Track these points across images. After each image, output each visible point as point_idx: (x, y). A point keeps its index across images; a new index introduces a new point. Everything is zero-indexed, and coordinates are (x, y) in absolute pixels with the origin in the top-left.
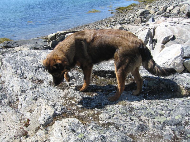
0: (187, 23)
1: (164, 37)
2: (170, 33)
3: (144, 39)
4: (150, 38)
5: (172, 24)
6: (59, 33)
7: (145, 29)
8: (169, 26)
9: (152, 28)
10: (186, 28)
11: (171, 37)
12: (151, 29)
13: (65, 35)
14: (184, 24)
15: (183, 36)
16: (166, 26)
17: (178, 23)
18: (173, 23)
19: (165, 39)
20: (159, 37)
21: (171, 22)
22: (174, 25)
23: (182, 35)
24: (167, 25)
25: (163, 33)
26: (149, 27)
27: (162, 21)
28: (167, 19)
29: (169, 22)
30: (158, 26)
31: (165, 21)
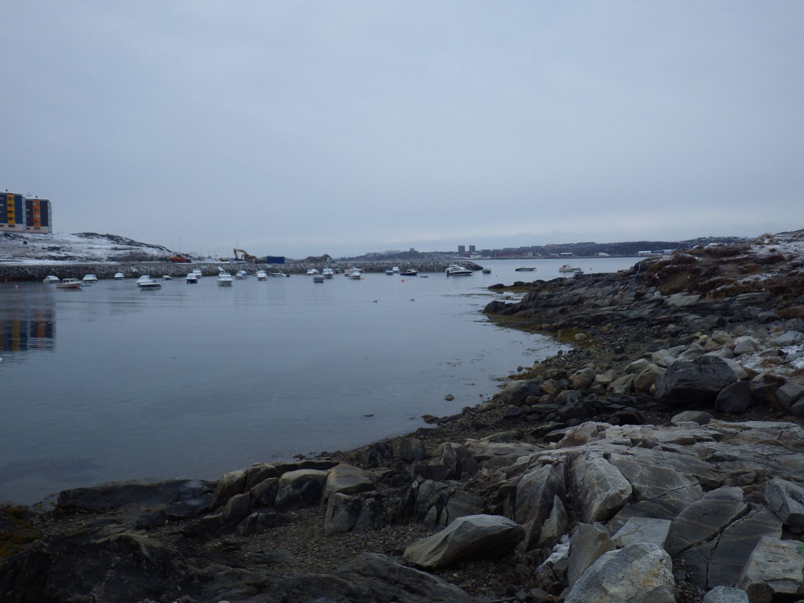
0: (671, 442)
1: (604, 495)
2: (620, 479)
3: (540, 500)
4: (556, 498)
5: (624, 448)
6: (259, 470)
7: (536, 462)
8: (616, 457)
9: (559, 462)
10: (670, 464)
11: (625, 497)
12: (557, 464)
13: (279, 476)
14: (665, 449)
15: (664, 490)
16: (606, 456)
17: (641, 443)
18: (626, 444)
19: (606, 501)
20: (587, 492)
21: (620, 439)
22: (629, 452)
23: (661, 488)
24: (608, 451)
25: (598, 479)
26: (549, 458)
27: (588, 434)
28: (603, 429)
29: (612, 441)
30: (579, 454)
31: (599, 433)
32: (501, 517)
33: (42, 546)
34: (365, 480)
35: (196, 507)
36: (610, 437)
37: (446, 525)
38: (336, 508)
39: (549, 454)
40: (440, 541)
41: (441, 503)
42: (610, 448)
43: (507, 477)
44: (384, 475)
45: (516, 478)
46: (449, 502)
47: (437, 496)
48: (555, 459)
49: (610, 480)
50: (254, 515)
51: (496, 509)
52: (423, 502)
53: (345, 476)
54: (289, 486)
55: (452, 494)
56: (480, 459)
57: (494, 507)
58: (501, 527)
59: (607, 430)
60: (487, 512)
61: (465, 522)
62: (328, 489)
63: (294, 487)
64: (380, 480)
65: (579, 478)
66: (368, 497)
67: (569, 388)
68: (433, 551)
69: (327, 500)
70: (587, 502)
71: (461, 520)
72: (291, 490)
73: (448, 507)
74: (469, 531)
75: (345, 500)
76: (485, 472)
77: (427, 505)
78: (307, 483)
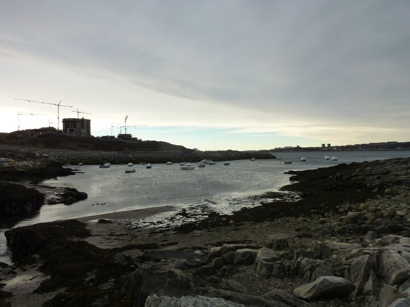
1: (398, 272)
2: (407, 264)
3: (363, 272)
4: (372, 271)
6: (226, 247)
7: (361, 253)
8: (405, 253)
9: (374, 254)
11: (409, 273)
12: (372, 255)
13: (235, 251)
16: (399, 252)
19: (399, 275)
20: (388, 270)
21: (406, 244)
24: (400, 249)
25: (395, 263)
26: (368, 251)
27: (390, 240)
28: (399, 239)
29: (403, 245)
30: (384, 250)
31: (396, 241)
32: (343, 278)
34: (275, 256)
35: (199, 262)
36: (402, 243)
37: (315, 280)
38: (261, 268)
39: (368, 250)
40: (311, 287)
41: (312, 269)
42: (402, 248)
43: (346, 259)
44: (284, 254)
45: (351, 260)
46: (316, 269)
47: (310, 266)
48: (371, 252)
49: (401, 264)
50: (224, 267)
51: (341, 274)
52: (303, 268)
53: (266, 253)
54: (240, 256)
55: (318, 266)
56: (332, 250)
57: (339, 273)
58: (342, 283)
59: (401, 239)
60: (336, 275)
61: (324, 279)
62: (257, 259)
63: (242, 256)
64: (282, 256)
65: (384, 262)
66: (277, 264)
67: (381, 217)
68: (308, 291)
69: (257, 263)
70: (388, 275)
71: (322, 278)
72: (241, 258)
73: (316, 272)
74: (326, 283)
75: (266, 264)
76: (334, 256)
77: (305, 269)
78: (248, 255)
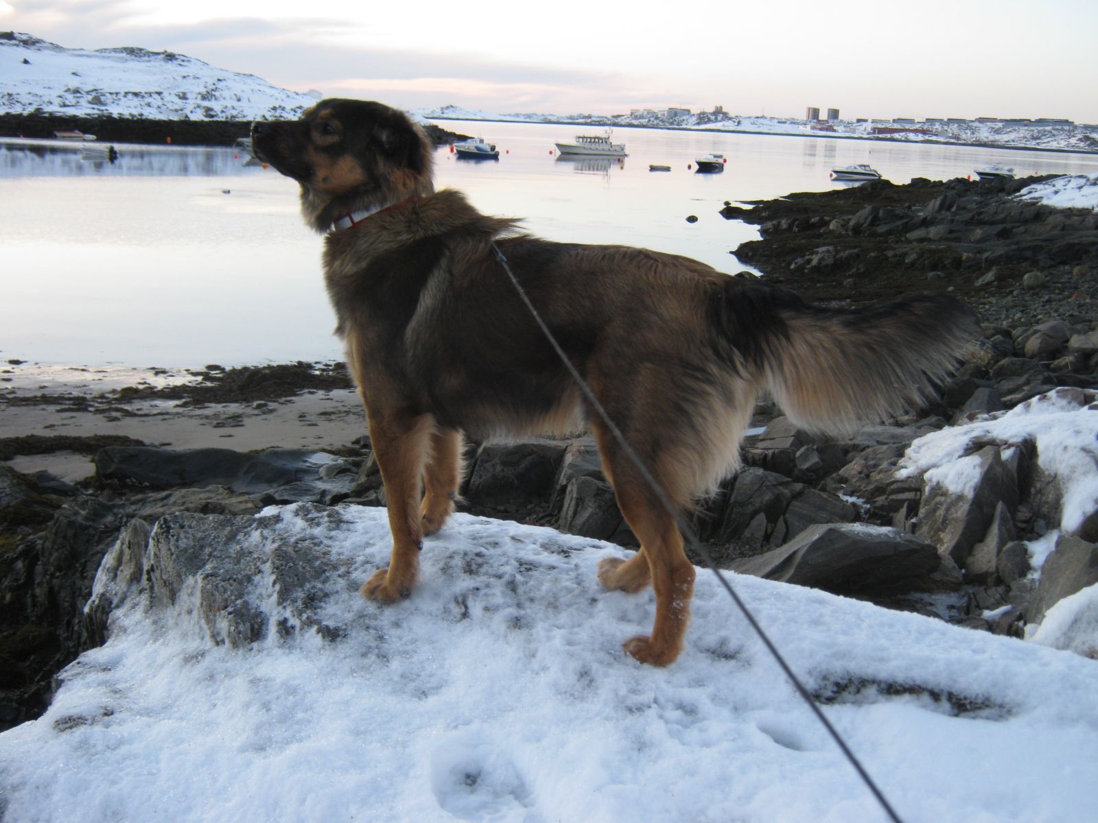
33: (76, 513)
37: (787, 540)
38: (580, 501)
40: (777, 561)
41: (776, 508)
46: (791, 507)
47: (768, 497)
52: (742, 504)
54: (497, 460)
55: (797, 496)
56: (846, 451)
61: (830, 531)
62: (565, 471)
63: (504, 464)
67: (1015, 355)
69: (564, 488)
71: (819, 529)
72: (499, 468)
73: (789, 517)
75: (599, 489)
77: (750, 509)
78: (529, 458)
